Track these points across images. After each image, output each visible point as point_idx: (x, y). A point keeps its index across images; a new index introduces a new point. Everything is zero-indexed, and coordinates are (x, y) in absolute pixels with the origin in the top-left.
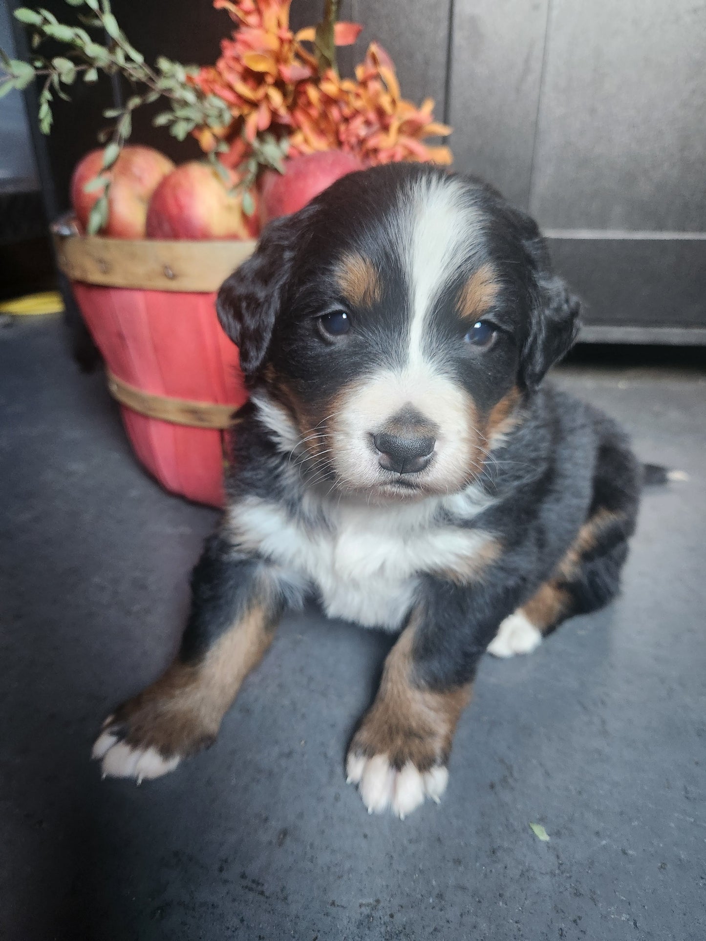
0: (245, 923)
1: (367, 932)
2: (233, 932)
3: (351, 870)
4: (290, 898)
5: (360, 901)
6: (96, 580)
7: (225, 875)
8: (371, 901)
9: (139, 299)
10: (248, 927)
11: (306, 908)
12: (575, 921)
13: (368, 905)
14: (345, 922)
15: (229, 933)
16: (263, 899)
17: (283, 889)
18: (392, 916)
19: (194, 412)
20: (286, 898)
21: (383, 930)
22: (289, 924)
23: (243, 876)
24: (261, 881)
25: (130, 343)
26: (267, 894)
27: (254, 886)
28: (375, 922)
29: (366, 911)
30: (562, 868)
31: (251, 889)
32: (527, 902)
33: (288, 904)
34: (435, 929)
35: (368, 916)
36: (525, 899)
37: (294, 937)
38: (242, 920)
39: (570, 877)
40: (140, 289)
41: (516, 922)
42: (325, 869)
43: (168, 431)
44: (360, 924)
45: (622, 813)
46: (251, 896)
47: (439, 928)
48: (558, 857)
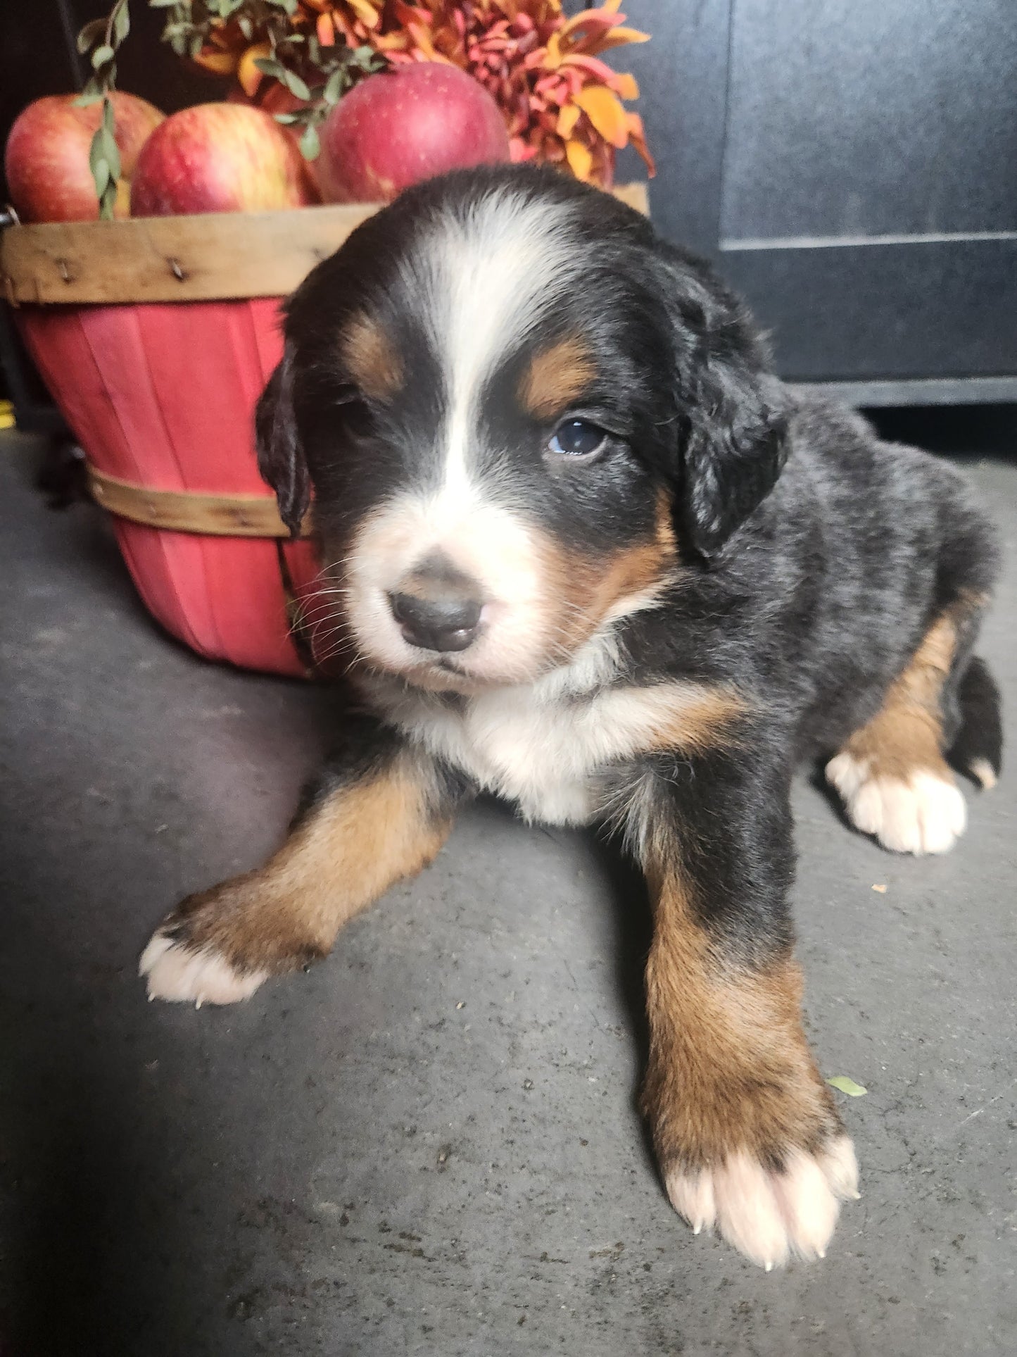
0: (396, 1307)
1: (610, 1299)
2: (377, 1324)
3: (567, 1199)
4: (469, 1256)
5: (591, 1248)
6: (93, 792)
7: (353, 1230)
8: (609, 1246)
9: (129, 319)
10: (403, 1314)
11: (500, 1269)
12: (954, 1243)
13: (606, 1252)
14: (570, 1286)
15: (369, 1327)
16: (420, 1261)
17: (455, 1242)
18: (647, 1267)
19: (233, 512)
20: (461, 1259)
21: (636, 1292)
22: (472, 1301)
23: (384, 1228)
24: (415, 1233)
25: (119, 403)
26: (429, 1253)
27: (403, 1242)
28: (619, 1280)
29: (602, 1263)
30: (917, 1158)
31: (400, 1249)
32: (870, 1221)
33: (466, 1267)
34: (725, 1282)
35: (609, 1272)
36: (866, 1216)
37: (484, 1322)
38: (390, 1303)
39: (933, 1172)
40: (130, 305)
41: (859, 1255)
42: (524, 1203)
43: (191, 549)
44: (595, 1287)
45: (994, 1066)
46: (401, 1259)
47: (730, 1278)
48: (906, 1143)
